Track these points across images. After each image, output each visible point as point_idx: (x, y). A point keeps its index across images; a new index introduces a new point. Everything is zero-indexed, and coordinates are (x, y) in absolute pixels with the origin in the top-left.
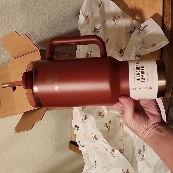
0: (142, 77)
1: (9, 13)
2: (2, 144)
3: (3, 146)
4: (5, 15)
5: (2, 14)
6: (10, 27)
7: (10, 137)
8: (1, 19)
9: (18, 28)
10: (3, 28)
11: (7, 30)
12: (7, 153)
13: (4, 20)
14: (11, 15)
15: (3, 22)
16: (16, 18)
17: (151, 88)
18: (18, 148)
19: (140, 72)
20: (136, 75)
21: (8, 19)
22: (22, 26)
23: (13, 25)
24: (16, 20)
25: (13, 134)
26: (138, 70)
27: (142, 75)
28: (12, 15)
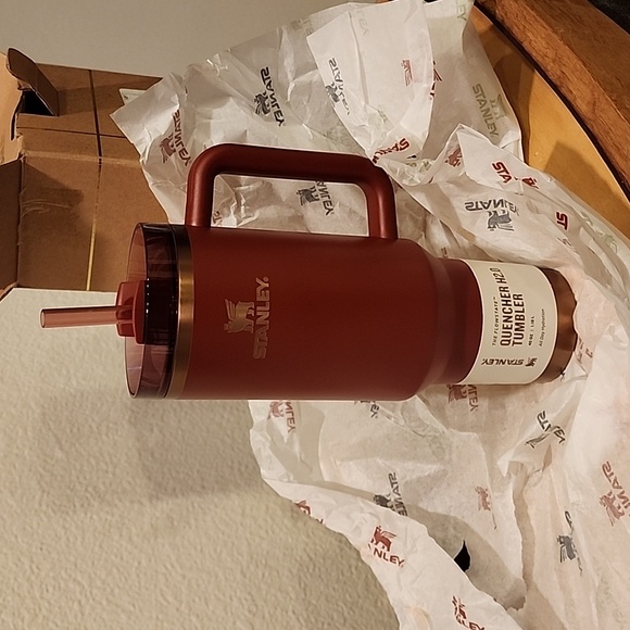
0: (516, 330)
17: (531, 364)
19: (513, 314)
20: (501, 323)
26: (507, 307)
27: (517, 324)
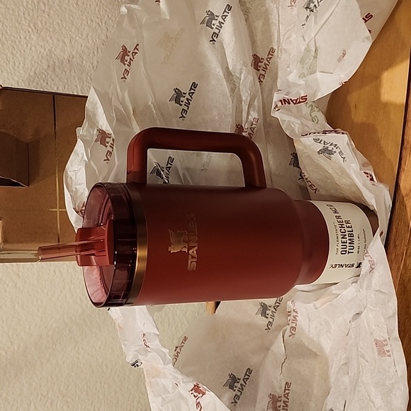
1: (65, 5)
2: (51, 333)
3: (52, 338)
4: (52, 12)
5: (43, 8)
6: (67, 41)
7: (73, 318)
8: (41, 23)
9: (90, 42)
10: (47, 45)
11: (58, 50)
12: (63, 356)
13: (48, 24)
14: (70, 10)
15: (47, 29)
16: (84, 18)
18: (97, 349)
21: (60, 22)
22: (103, 37)
23: (74, 36)
24: (85, 22)
25: (80, 311)
28: (73, 10)
